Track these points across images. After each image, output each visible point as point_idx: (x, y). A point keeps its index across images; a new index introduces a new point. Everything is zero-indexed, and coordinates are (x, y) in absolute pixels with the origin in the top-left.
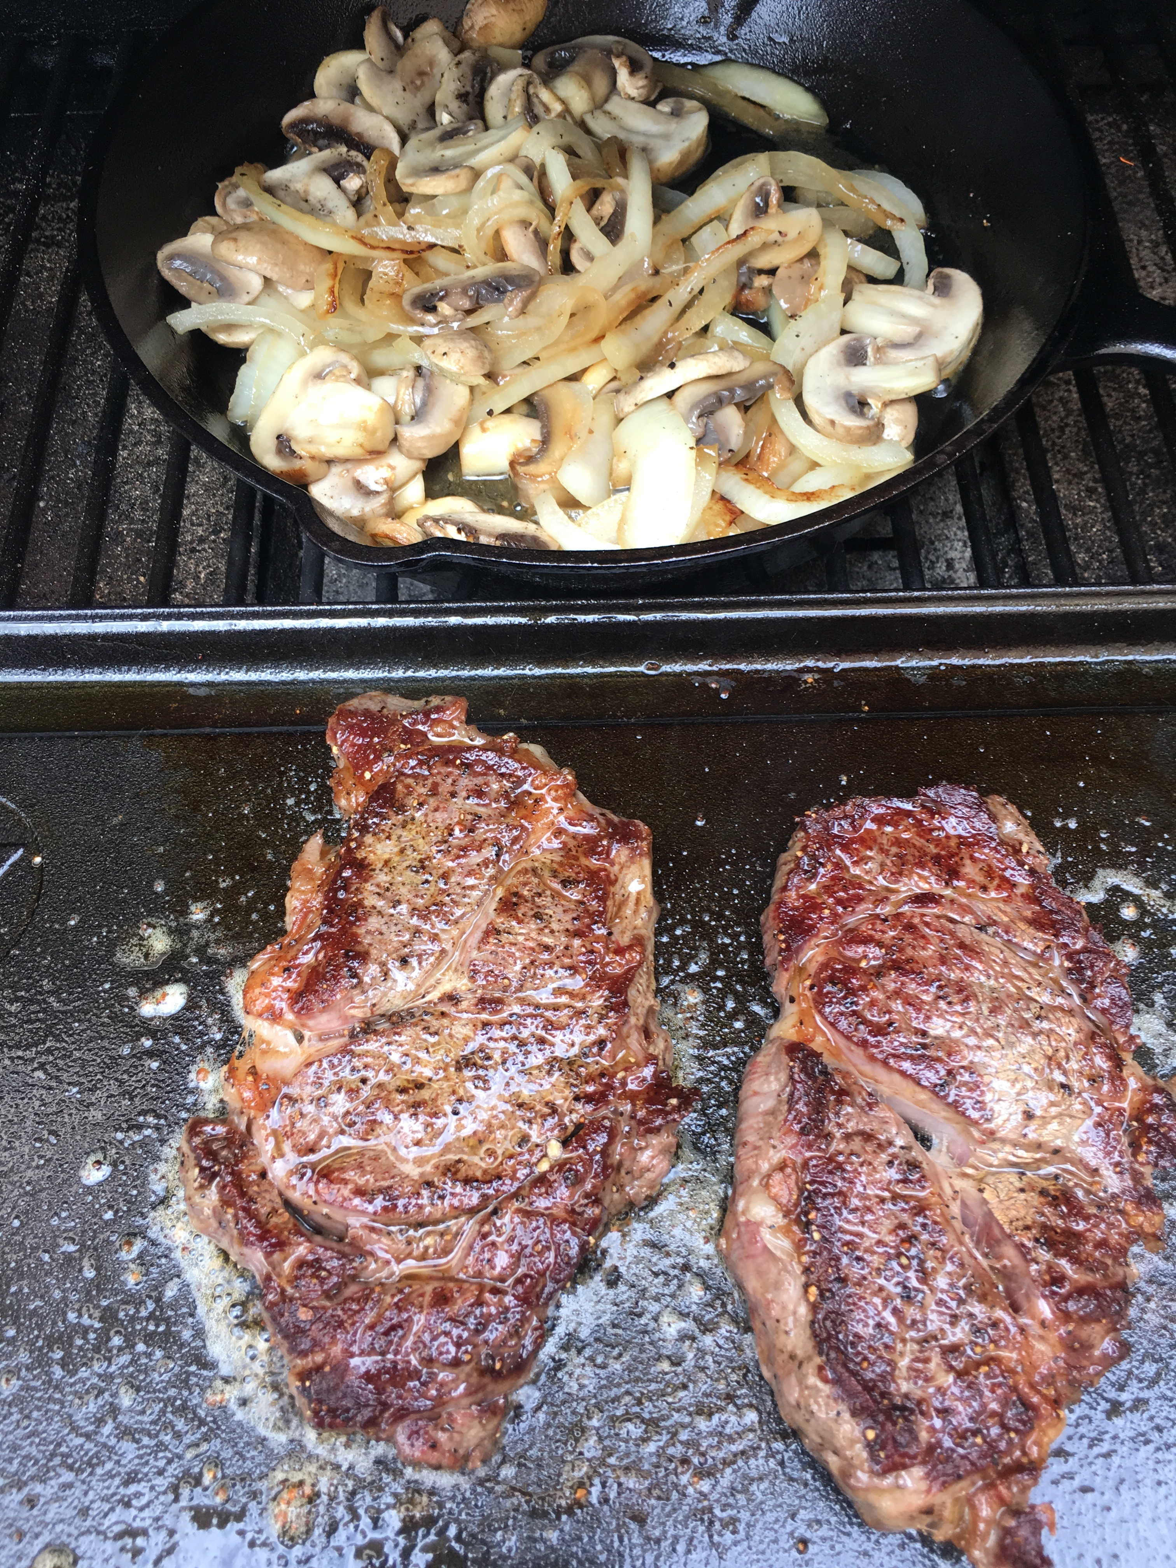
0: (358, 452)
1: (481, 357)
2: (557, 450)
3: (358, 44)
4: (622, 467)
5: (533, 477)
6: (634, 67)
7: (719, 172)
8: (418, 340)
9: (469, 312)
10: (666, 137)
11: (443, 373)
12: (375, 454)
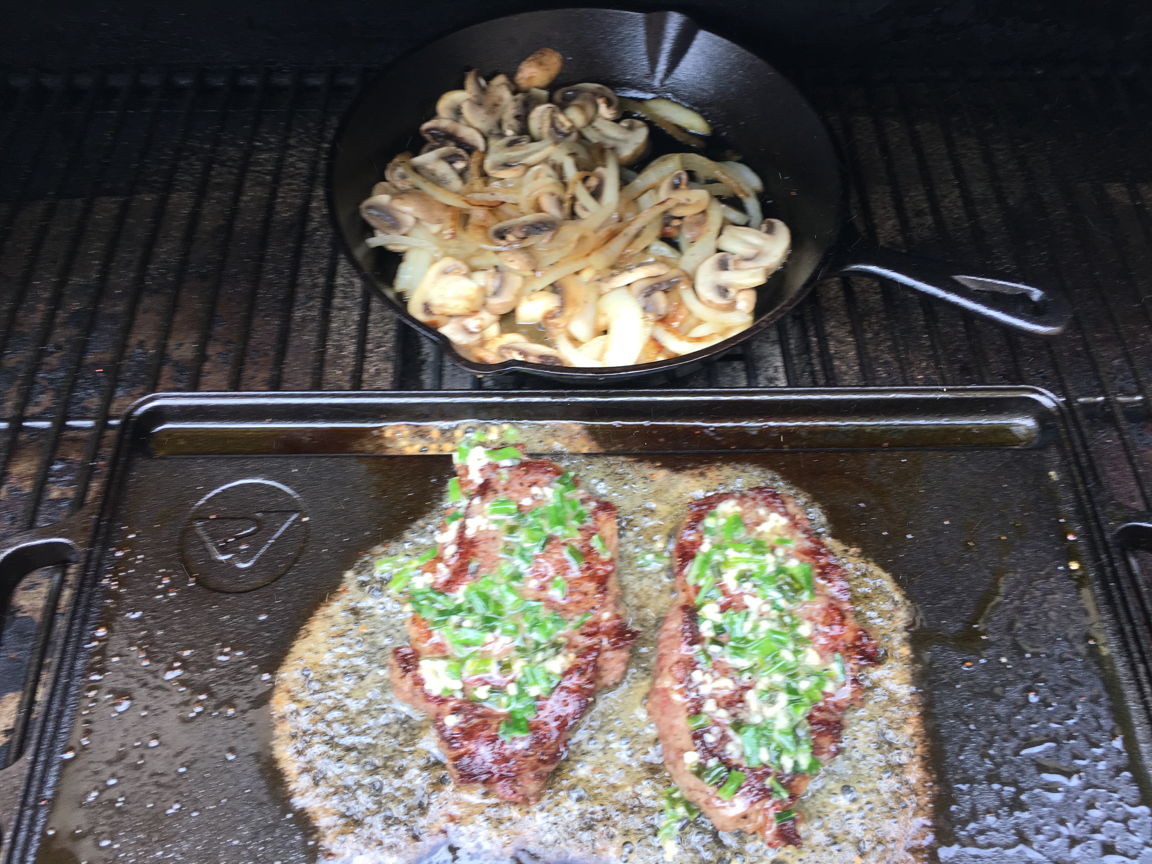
0: (466, 312)
1: (529, 262)
2: (568, 312)
3: (461, 86)
4: (602, 321)
5: (556, 326)
6: (609, 103)
7: (654, 163)
8: (497, 252)
9: (523, 238)
10: (625, 141)
11: (511, 271)
12: (474, 312)
